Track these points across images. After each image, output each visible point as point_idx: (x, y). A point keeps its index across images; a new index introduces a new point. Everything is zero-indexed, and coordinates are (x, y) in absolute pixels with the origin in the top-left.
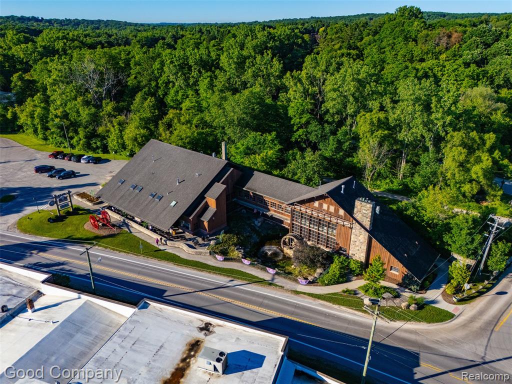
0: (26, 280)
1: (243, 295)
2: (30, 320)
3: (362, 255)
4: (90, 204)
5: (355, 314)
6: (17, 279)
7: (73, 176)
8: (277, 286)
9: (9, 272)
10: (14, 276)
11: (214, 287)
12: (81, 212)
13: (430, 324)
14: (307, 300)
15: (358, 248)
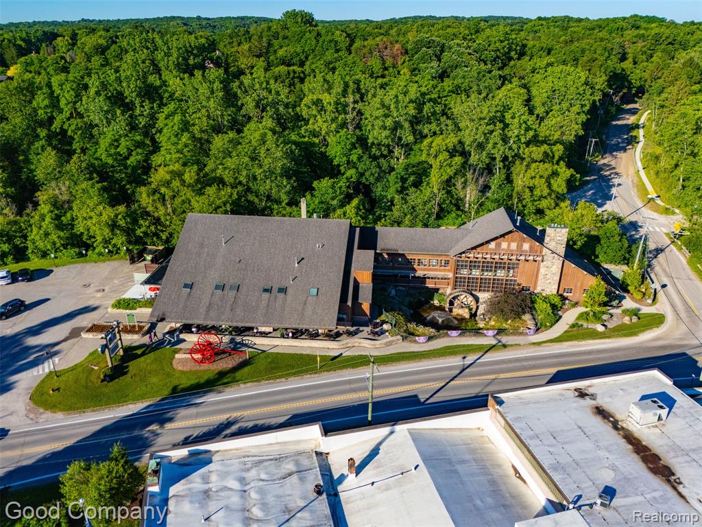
0: (277, 447)
1: (496, 367)
2: (373, 483)
3: (553, 287)
4: (136, 337)
5: (604, 343)
6: (262, 453)
7: (22, 308)
8: (512, 345)
9: (237, 450)
10: (254, 451)
11: (458, 372)
12: (139, 352)
13: (660, 328)
14: (554, 347)
15: (548, 281)
